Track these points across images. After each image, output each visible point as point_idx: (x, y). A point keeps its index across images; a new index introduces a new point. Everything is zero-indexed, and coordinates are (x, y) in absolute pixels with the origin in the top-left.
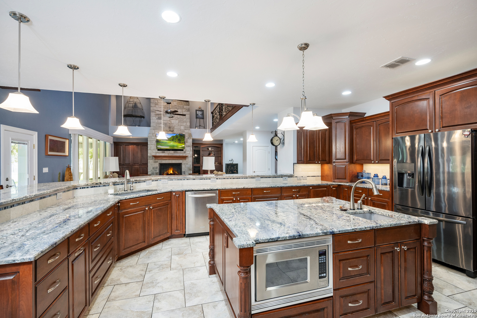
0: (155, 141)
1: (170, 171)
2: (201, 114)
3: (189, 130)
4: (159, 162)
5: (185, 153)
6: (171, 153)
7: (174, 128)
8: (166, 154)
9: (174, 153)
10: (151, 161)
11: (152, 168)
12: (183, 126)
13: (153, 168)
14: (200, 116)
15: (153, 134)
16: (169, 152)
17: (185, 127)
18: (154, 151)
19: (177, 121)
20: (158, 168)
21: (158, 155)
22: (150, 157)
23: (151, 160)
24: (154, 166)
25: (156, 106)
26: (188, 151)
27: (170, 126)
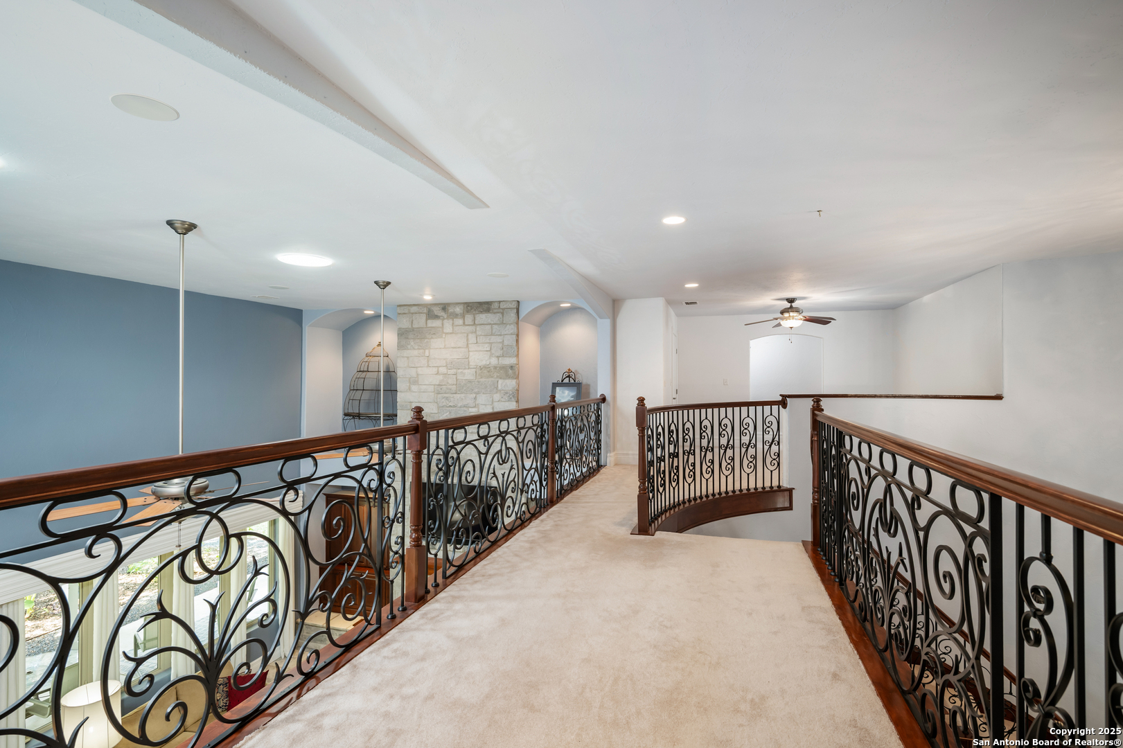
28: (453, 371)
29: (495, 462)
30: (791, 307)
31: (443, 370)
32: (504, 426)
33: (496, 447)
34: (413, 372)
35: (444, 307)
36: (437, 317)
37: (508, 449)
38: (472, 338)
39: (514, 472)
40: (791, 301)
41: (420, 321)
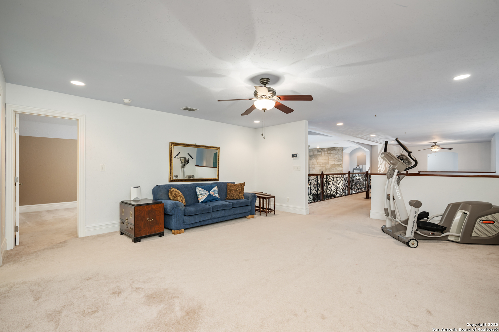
28: (324, 166)
29: (335, 183)
30: (435, 144)
31: (322, 165)
32: (337, 176)
33: (335, 180)
34: (314, 166)
35: (322, 149)
36: (320, 152)
37: (338, 181)
38: (330, 157)
39: (339, 185)
40: (435, 143)
41: (316, 153)
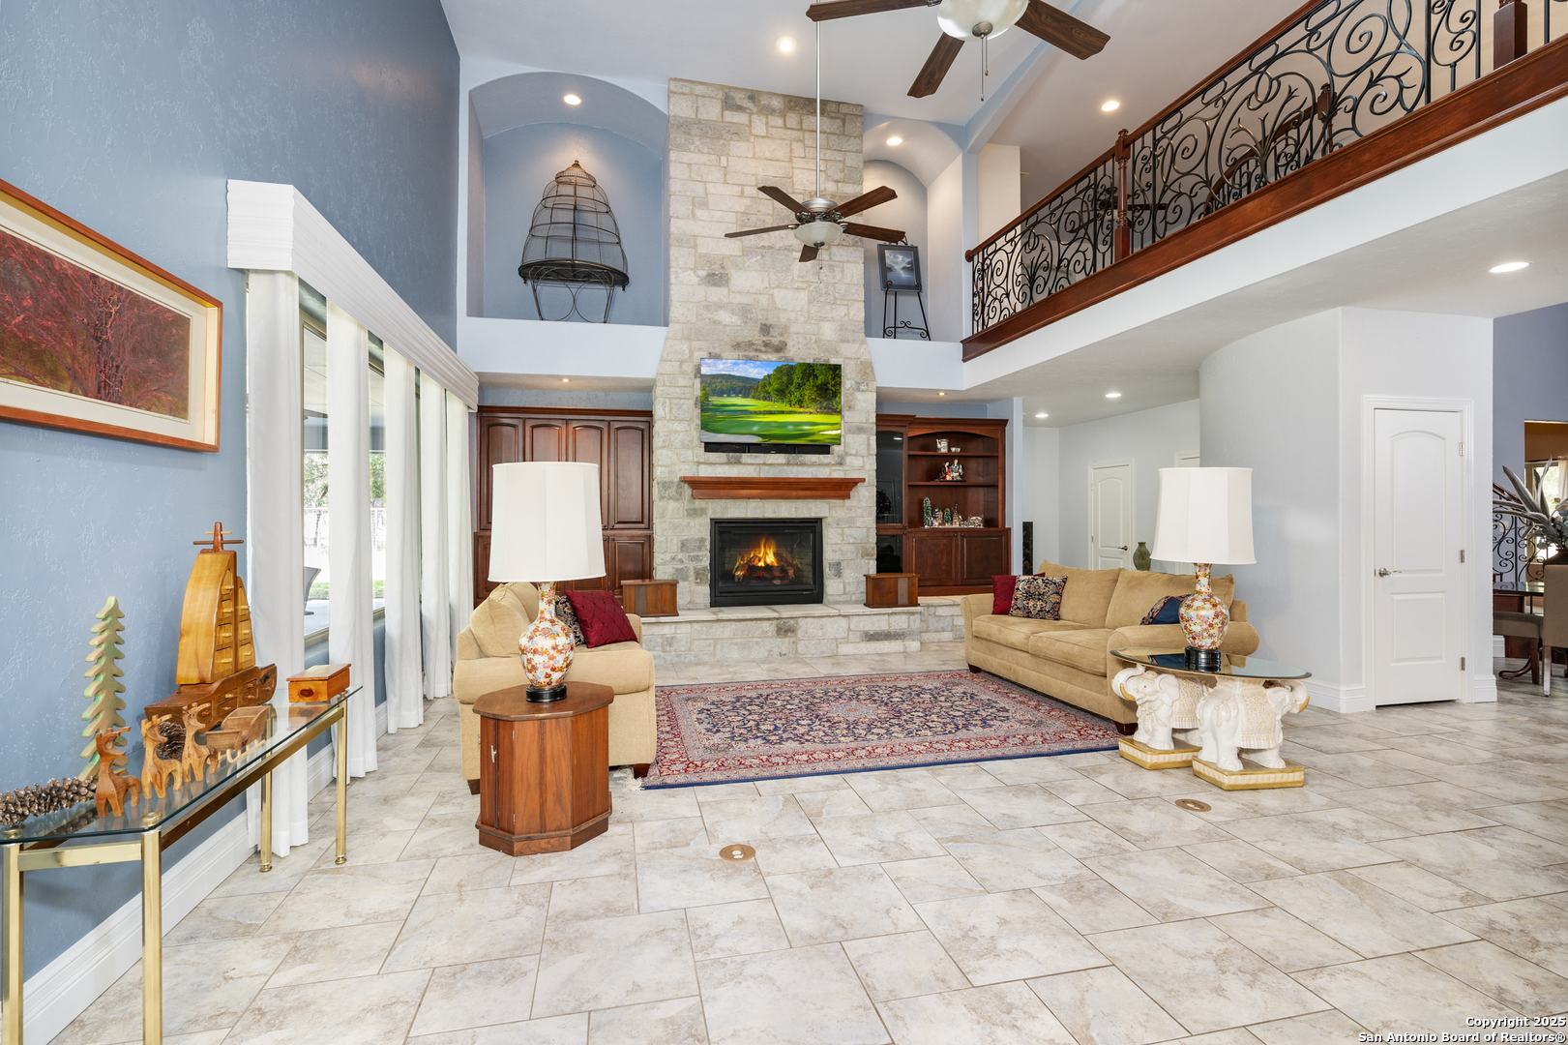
0: (692, 402)
1: (766, 553)
2: (904, 265)
3: (864, 342)
4: (711, 514)
5: (841, 464)
6: (774, 466)
7: (785, 330)
8: (751, 466)
9: (788, 464)
10: (670, 508)
11: (675, 546)
12: (832, 320)
13: (683, 545)
14: (904, 275)
15: (682, 363)
16: (761, 458)
17: (842, 328)
18: (689, 454)
19: (803, 296)
20: (708, 544)
21: (706, 472)
22: (665, 485)
23: (671, 502)
24: (686, 535)
25: (699, 213)
26: (856, 455)
27: (768, 323)
31: (750, 191)
34: (698, 189)
35: (753, 95)
36: (740, 109)
38: (798, 149)
41: (711, 110)
